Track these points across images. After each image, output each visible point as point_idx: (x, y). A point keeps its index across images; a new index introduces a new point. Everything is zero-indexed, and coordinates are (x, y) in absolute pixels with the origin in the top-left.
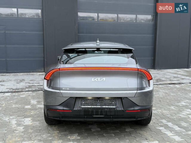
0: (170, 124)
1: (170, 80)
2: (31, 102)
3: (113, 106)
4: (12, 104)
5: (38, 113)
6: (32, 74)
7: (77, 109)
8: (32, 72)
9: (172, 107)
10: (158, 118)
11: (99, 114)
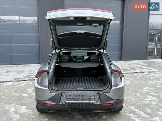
0: (137, 111)
1: (134, 70)
2: (28, 91)
3: (92, 101)
4: (13, 92)
5: (32, 101)
6: (31, 66)
7: (62, 104)
8: (31, 64)
9: (138, 94)
10: (128, 104)
11: (81, 108)
